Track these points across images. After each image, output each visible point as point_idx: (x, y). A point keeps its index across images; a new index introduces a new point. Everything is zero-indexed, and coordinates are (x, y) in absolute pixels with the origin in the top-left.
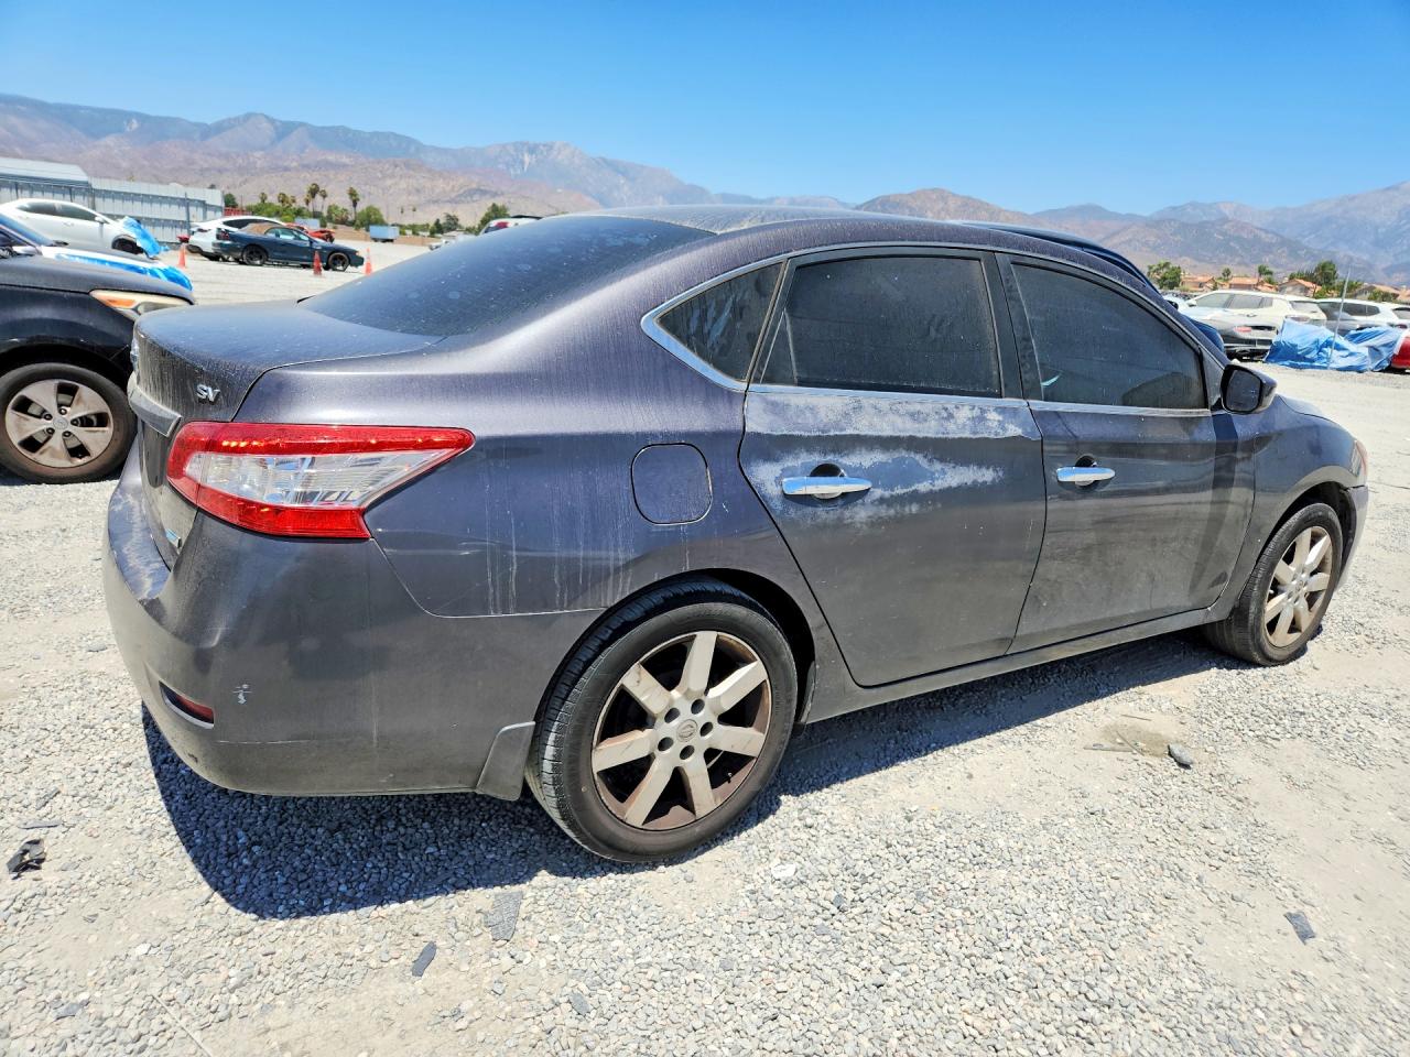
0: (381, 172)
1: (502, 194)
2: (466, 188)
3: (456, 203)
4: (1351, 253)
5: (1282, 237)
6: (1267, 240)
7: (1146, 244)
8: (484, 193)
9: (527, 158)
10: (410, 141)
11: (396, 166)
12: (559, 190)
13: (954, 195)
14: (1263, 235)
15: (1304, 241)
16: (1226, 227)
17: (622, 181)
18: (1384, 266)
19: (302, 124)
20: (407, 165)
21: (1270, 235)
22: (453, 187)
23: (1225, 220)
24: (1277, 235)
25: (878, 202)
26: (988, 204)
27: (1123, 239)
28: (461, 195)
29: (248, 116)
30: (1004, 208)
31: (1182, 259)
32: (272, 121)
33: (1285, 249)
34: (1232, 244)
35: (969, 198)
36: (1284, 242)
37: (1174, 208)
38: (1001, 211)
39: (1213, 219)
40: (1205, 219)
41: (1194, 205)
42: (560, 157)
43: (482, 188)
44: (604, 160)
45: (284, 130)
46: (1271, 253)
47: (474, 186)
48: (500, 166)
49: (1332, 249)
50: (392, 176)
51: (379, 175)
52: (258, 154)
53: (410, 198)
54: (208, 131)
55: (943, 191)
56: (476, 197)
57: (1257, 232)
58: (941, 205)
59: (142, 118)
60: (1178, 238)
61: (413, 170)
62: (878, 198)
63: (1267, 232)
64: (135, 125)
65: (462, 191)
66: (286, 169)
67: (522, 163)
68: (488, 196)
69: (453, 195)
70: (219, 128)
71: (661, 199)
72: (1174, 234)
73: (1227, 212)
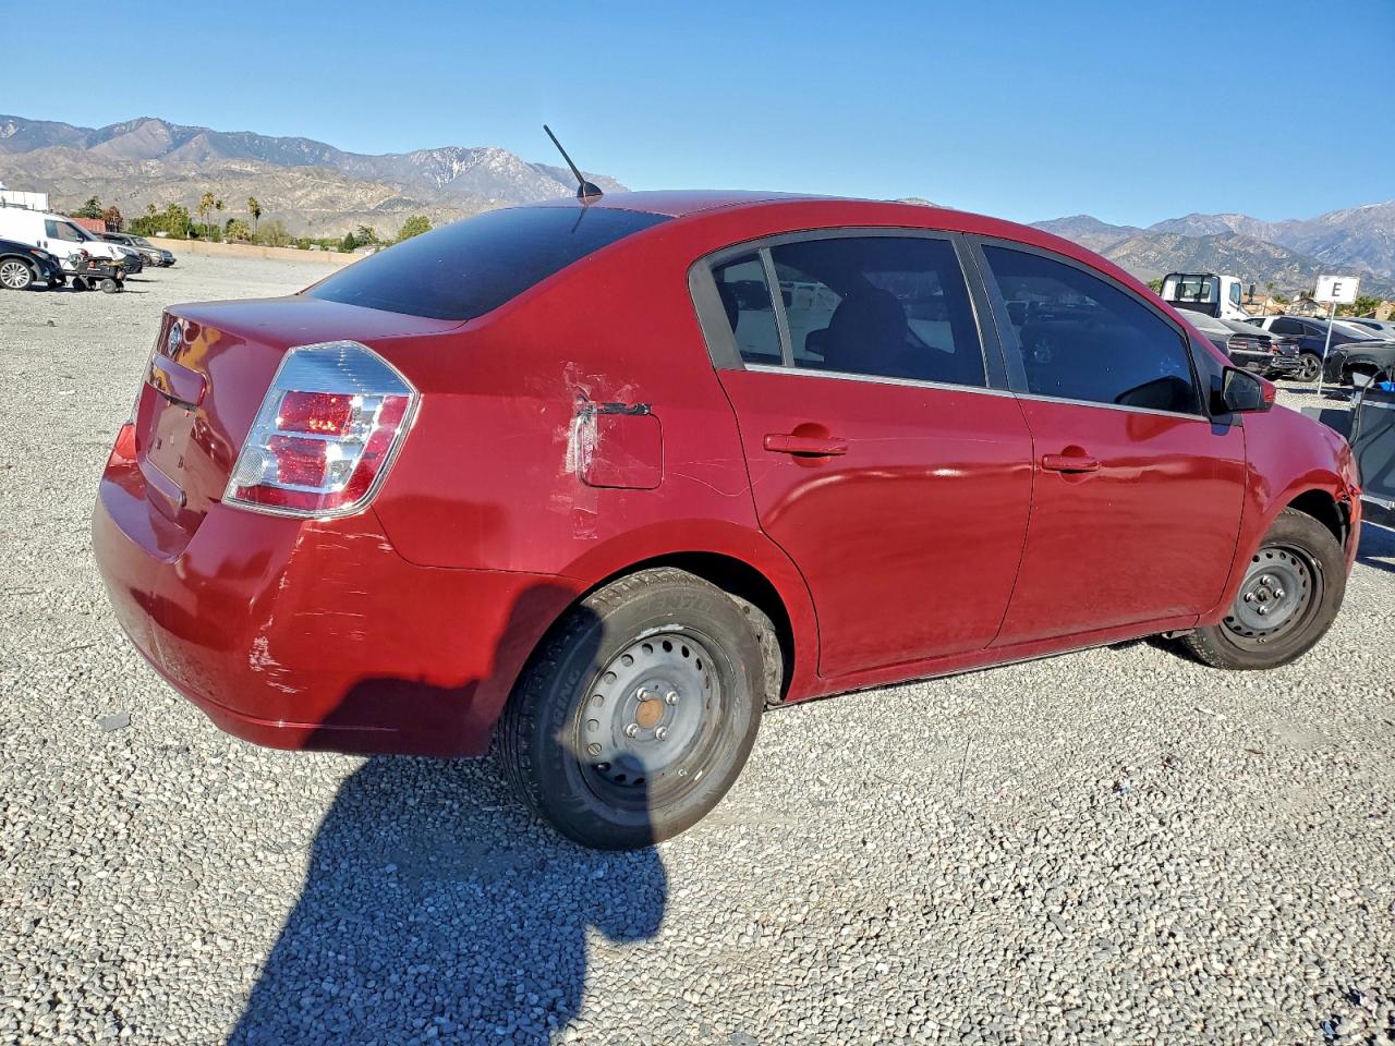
5: (1291, 252)
9: (456, 167)
10: (325, 148)
14: (1270, 249)
19: (202, 130)
24: (1286, 249)
27: (1121, 254)
29: (142, 121)
32: (168, 126)
36: (1294, 258)
41: (1196, 217)
42: (493, 164)
44: (543, 166)
45: (182, 136)
48: (426, 174)
50: (303, 186)
52: (152, 163)
54: (94, 137)
57: (1266, 247)
59: (19, 122)
64: (12, 130)
65: (382, 202)
66: (184, 179)
67: (451, 170)
70: (107, 134)
73: (1231, 224)
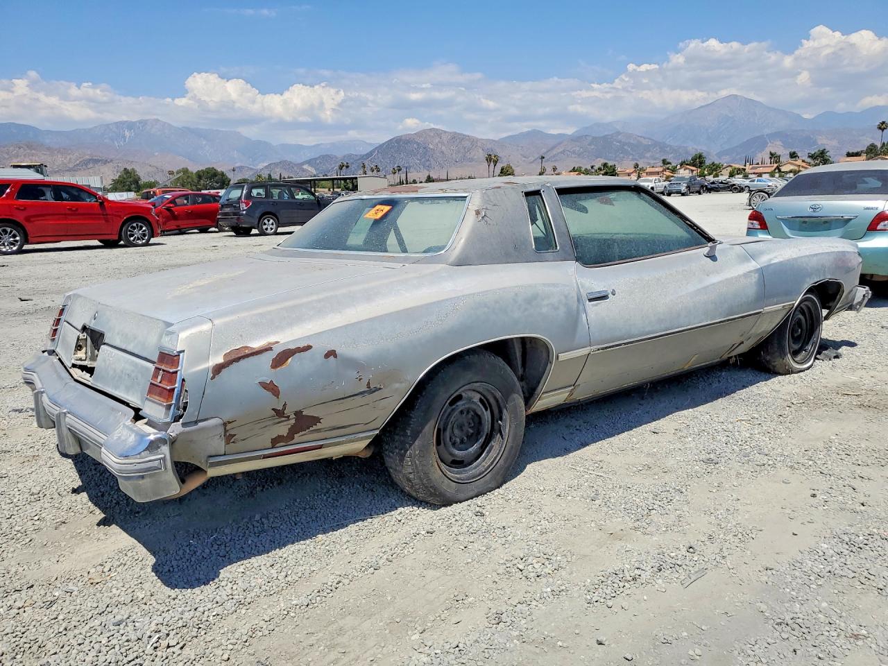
1: (111, 161)
2: (81, 160)
3: (74, 171)
4: (695, 147)
6: (646, 143)
7: (574, 152)
8: (93, 161)
11: (20, 148)
12: (156, 154)
13: (445, 132)
15: (667, 142)
16: (620, 137)
17: (204, 143)
18: (715, 153)
20: (30, 147)
21: (647, 140)
22: (70, 159)
23: (619, 133)
25: (394, 140)
28: (78, 165)
30: (479, 137)
33: (657, 148)
34: (626, 147)
35: (455, 133)
37: (587, 128)
38: (478, 140)
39: (611, 133)
40: (606, 133)
43: (94, 158)
46: (649, 151)
47: (87, 157)
49: (685, 145)
51: (6, 156)
55: (438, 130)
56: (91, 165)
58: (438, 140)
60: (593, 147)
61: (34, 149)
62: (394, 138)
63: (644, 138)
68: (99, 164)
69: (71, 166)
71: (236, 152)
72: (590, 145)
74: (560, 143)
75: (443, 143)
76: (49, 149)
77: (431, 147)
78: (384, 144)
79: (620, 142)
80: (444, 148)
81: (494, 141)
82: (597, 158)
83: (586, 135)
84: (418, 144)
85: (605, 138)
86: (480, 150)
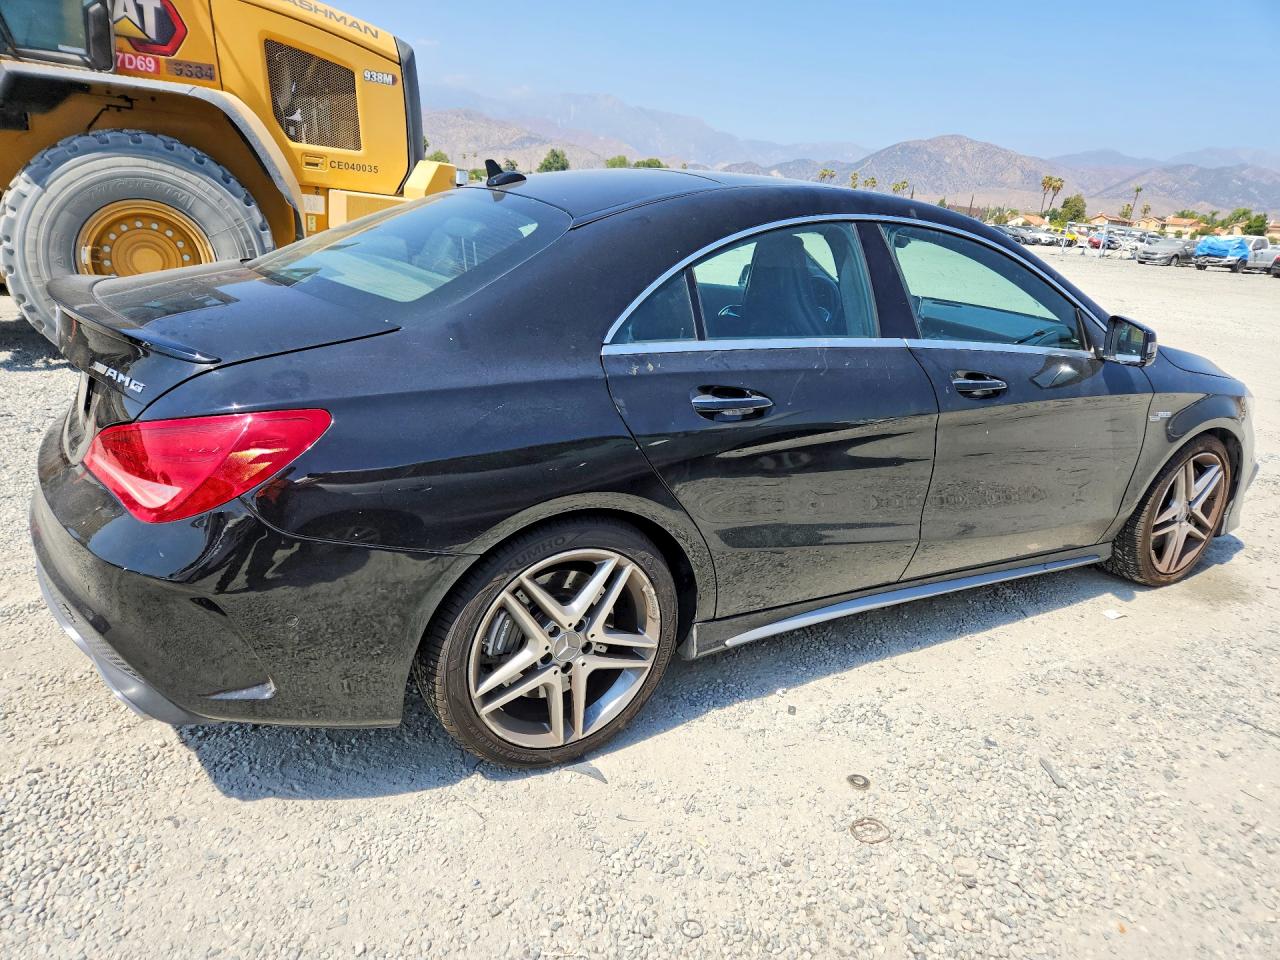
0: (445, 122)
1: (550, 142)
2: (519, 136)
3: (511, 149)
7: (1162, 189)
8: (532, 140)
11: (458, 116)
13: (972, 142)
16: (1244, 172)
17: (658, 129)
20: (468, 116)
22: (507, 135)
23: (1243, 167)
25: (897, 147)
26: (1005, 150)
28: (514, 143)
30: (1021, 153)
31: (1200, 203)
34: (1252, 190)
35: (987, 144)
37: (1193, 154)
38: (1018, 157)
39: (1232, 165)
40: (1223, 165)
43: (533, 136)
47: (526, 135)
51: (443, 125)
53: (470, 145)
55: (961, 137)
56: (527, 144)
58: (959, 151)
60: (1196, 183)
61: (473, 120)
68: (537, 144)
69: (506, 142)
72: (1189, 180)
74: (1143, 173)
75: (965, 157)
76: (488, 120)
77: (948, 160)
78: (884, 150)
79: (1243, 180)
80: (965, 164)
81: (1041, 160)
82: (1198, 201)
83: (1191, 165)
84: (929, 154)
85: (1219, 172)
86: (1019, 172)
